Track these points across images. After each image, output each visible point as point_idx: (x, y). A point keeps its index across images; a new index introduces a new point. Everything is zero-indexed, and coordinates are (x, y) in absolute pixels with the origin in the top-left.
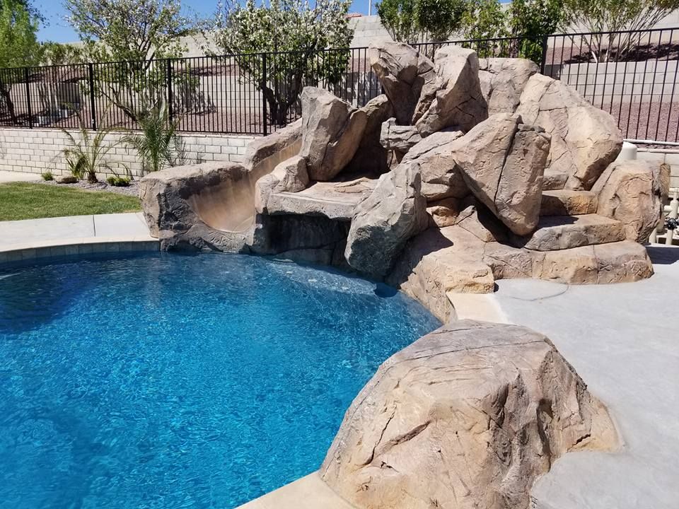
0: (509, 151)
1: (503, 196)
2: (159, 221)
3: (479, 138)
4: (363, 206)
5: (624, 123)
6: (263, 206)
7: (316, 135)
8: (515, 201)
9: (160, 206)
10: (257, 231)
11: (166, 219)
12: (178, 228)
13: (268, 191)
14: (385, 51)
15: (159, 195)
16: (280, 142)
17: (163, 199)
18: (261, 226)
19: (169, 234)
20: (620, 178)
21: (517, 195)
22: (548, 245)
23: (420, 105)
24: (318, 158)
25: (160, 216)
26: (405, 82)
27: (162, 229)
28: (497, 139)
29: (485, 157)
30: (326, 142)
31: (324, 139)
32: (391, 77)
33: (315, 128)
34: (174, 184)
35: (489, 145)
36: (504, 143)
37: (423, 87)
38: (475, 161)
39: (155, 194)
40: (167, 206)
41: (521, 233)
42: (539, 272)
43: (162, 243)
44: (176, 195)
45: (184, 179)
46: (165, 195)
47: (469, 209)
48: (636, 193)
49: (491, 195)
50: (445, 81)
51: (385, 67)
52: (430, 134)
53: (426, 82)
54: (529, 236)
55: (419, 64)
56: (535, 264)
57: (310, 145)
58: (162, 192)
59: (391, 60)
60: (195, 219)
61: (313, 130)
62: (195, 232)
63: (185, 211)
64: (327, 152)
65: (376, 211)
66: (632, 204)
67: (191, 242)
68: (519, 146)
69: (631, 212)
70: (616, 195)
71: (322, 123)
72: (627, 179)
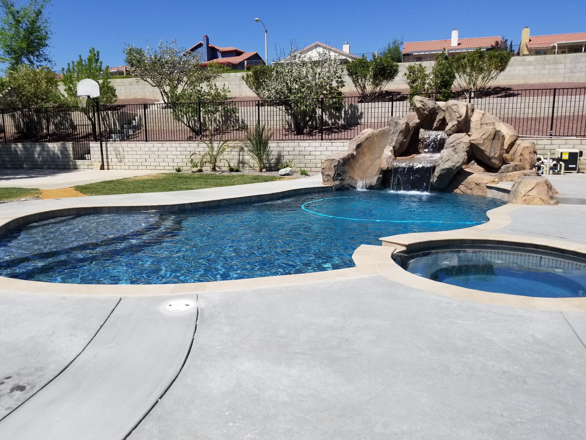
0: (494, 139)
1: (492, 154)
2: (334, 177)
3: (483, 135)
4: (442, 161)
5: (517, 128)
6: (387, 167)
7: (398, 137)
8: (496, 156)
9: (335, 170)
10: (379, 178)
11: (337, 176)
12: (342, 180)
13: (389, 160)
14: (423, 102)
15: (335, 166)
16: (362, 141)
17: (336, 167)
18: (381, 176)
19: (337, 182)
20: (522, 148)
21: (497, 154)
22: (506, 170)
23: (437, 123)
24: (398, 146)
25: (334, 175)
26: (431, 114)
27: (334, 181)
28: (490, 135)
29: (486, 141)
30: (402, 140)
31: (401, 138)
32: (426, 112)
33: (398, 134)
34: (341, 160)
35: (487, 137)
36: (492, 136)
37: (438, 116)
38: (483, 143)
39: (333, 165)
40: (338, 170)
41: (497, 167)
42: (505, 180)
43: (333, 187)
44: (341, 165)
45: (342, 159)
46: (337, 165)
47: (473, 162)
48: (528, 153)
49: (488, 154)
50: (461, 115)
51: (424, 108)
52: (452, 134)
53: (439, 114)
54: (500, 168)
55: (436, 107)
56: (503, 177)
57: (395, 141)
58: (336, 164)
59: (426, 105)
60: (347, 176)
61: (397, 135)
62: (347, 181)
63: (344, 172)
64: (402, 144)
65: (449, 162)
66: (527, 156)
67: (345, 186)
68: (497, 137)
69: (527, 160)
70: (521, 154)
71: (401, 132)
72: (525, 148)
